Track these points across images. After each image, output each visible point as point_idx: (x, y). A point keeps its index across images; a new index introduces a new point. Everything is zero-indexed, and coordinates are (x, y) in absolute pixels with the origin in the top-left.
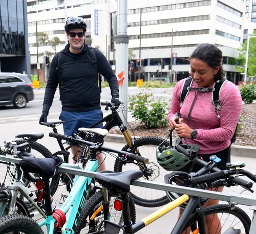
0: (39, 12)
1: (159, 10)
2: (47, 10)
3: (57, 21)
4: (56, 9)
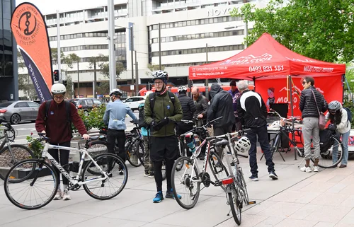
0: (66, 25)
1: (200, 24)
2: (76, 23)
3: (87, 35)
4: (86, 22)
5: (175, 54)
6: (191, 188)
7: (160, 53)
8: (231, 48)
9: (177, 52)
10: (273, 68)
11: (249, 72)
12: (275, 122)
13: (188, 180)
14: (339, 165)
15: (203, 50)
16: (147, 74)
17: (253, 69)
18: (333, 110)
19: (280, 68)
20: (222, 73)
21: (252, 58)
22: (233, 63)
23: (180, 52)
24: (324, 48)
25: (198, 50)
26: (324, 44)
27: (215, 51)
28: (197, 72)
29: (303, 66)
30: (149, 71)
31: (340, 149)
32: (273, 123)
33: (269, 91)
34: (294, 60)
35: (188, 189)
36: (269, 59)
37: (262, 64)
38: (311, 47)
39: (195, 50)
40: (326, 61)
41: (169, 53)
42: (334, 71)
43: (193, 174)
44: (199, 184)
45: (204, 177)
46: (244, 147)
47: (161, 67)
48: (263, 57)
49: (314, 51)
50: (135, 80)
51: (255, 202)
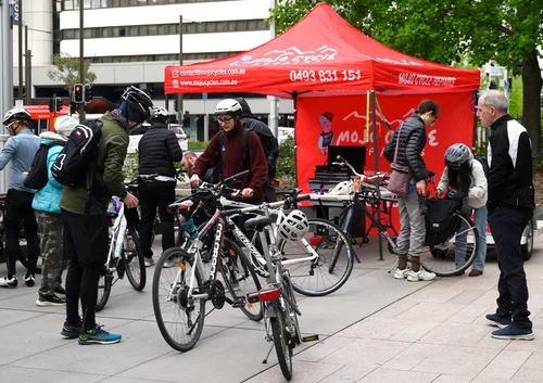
5: (112, 35)
6: (189, 311)
7: (81, 33)
8: (232, 26)
9: (117, 31)
10: (340, 75)
11: (290, 81)
12: (341, 184)
13: (184, 294)
14: (468, 271)
15: (173, 28)
16: (51, 77)
17: (300, 75)
18: (457, 163)
19: (353, 75)
20: (234, 82)
21: (296, 54)
22: (257, 63)
23: (123, 31)
24: (433, 36)
25: (161, 30)
26: (434, 27)
27: (197, 32)
28: (181, 78)
29: (397, 73)
30: (55, 69)
31: (471, 239)
32: (339, 186)
33: (323, 120)
34: (379, 59)
35: (183, 313)
36: (331, 57)
37: (317, 66)
38: (407, 31)
39: (154, 29)
40: (436, 62)
41: (98, 32)
42: (456, 83)
43: (192, 283)
44: (203, 302)
45: (214, 289)
46: (297, 231)
47: (82, 62)
48: (318, 53)
49: (414, 40)
50: (24, 90)
51: (316, 337)
